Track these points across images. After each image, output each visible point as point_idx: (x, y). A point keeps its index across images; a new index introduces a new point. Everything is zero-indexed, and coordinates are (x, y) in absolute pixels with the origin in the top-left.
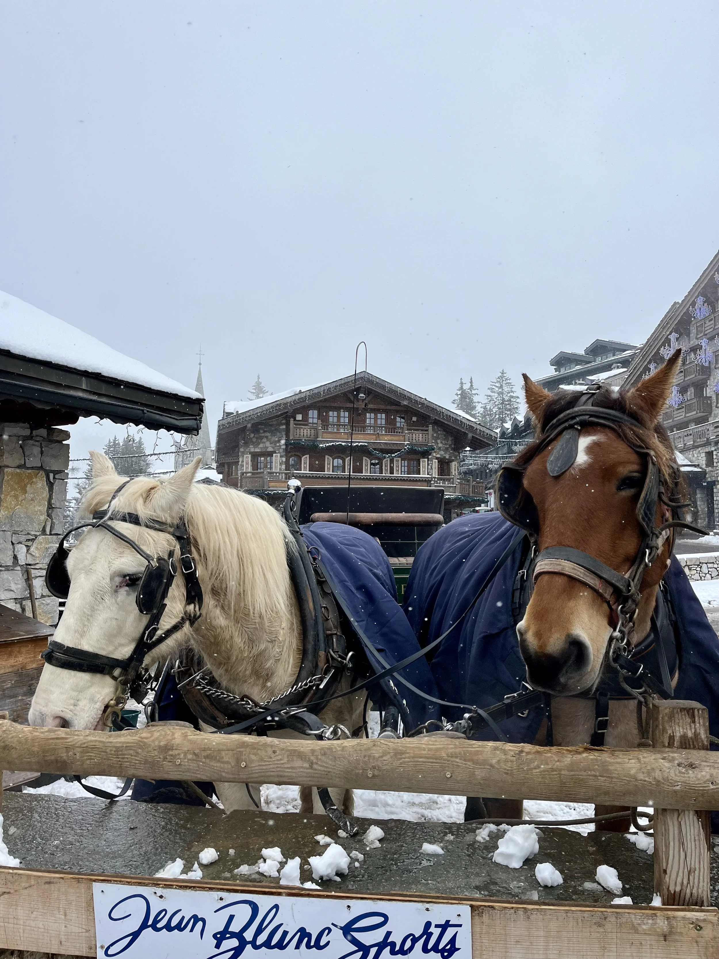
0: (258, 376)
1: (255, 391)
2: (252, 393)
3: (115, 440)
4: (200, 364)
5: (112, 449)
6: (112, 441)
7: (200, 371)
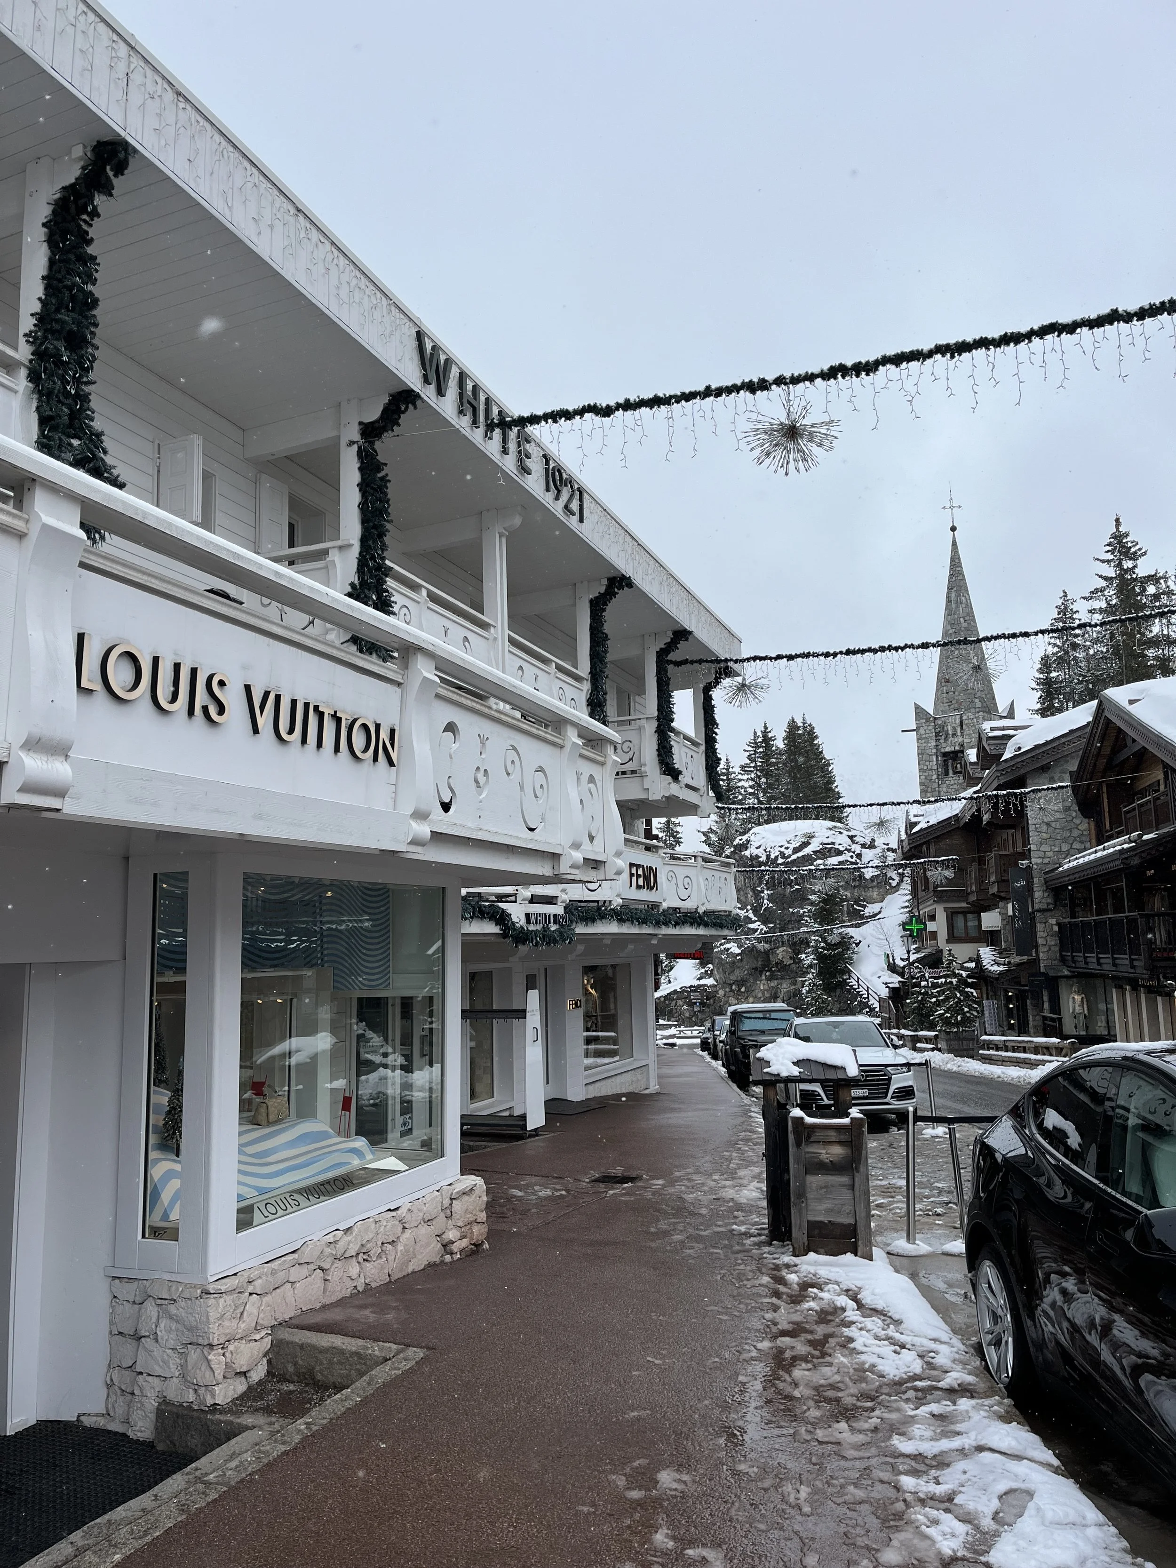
0: (1117, 521)
1: (1112, 557)
2: (1103, 561)
3: (765, 733)
4: (953, 529)
5: (761, 750)
6: (759, 734)
7: (954, 544)
